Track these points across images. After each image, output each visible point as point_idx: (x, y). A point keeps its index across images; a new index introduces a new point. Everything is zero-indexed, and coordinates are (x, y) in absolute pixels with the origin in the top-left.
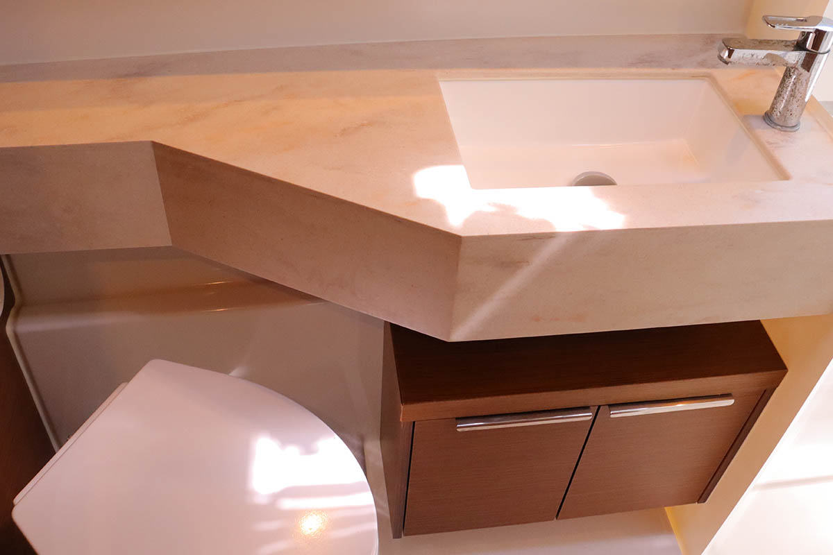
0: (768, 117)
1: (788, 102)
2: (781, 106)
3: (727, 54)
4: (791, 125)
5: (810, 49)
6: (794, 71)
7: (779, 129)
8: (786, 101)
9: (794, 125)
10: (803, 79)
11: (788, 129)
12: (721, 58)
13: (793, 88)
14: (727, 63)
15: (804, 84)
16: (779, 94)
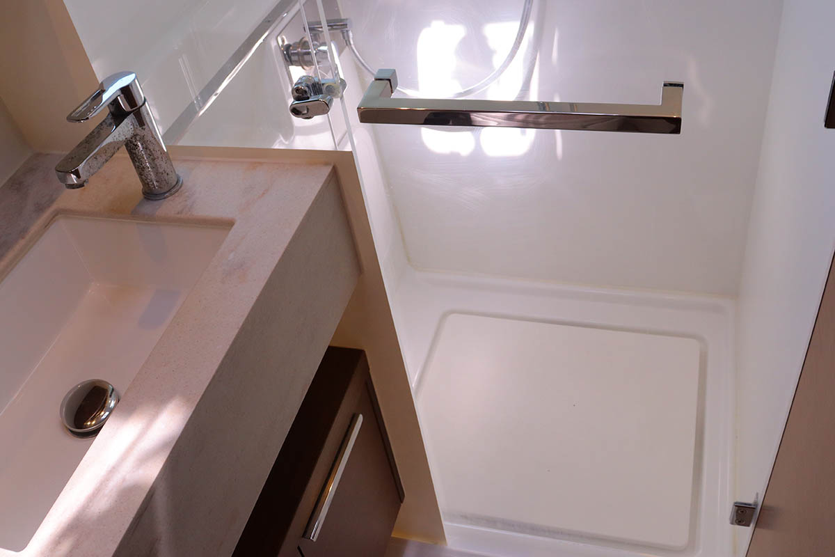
0: (151, 194)
1: (154, 167)
2: (152, 176)
3: (73, 176)
4: (175, 183)
5: (130, 110)
6: (136, 138)
7: (171, 195)
8: (152, 168)
9: (176, 180)
10: (148, 138)
11: (177, 188)
12: (72, 186)
13: (149, 152)
14: (81, 186)
15: (154, 141)
16: (141, 170)
